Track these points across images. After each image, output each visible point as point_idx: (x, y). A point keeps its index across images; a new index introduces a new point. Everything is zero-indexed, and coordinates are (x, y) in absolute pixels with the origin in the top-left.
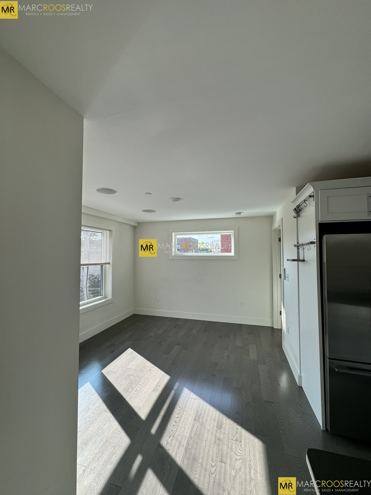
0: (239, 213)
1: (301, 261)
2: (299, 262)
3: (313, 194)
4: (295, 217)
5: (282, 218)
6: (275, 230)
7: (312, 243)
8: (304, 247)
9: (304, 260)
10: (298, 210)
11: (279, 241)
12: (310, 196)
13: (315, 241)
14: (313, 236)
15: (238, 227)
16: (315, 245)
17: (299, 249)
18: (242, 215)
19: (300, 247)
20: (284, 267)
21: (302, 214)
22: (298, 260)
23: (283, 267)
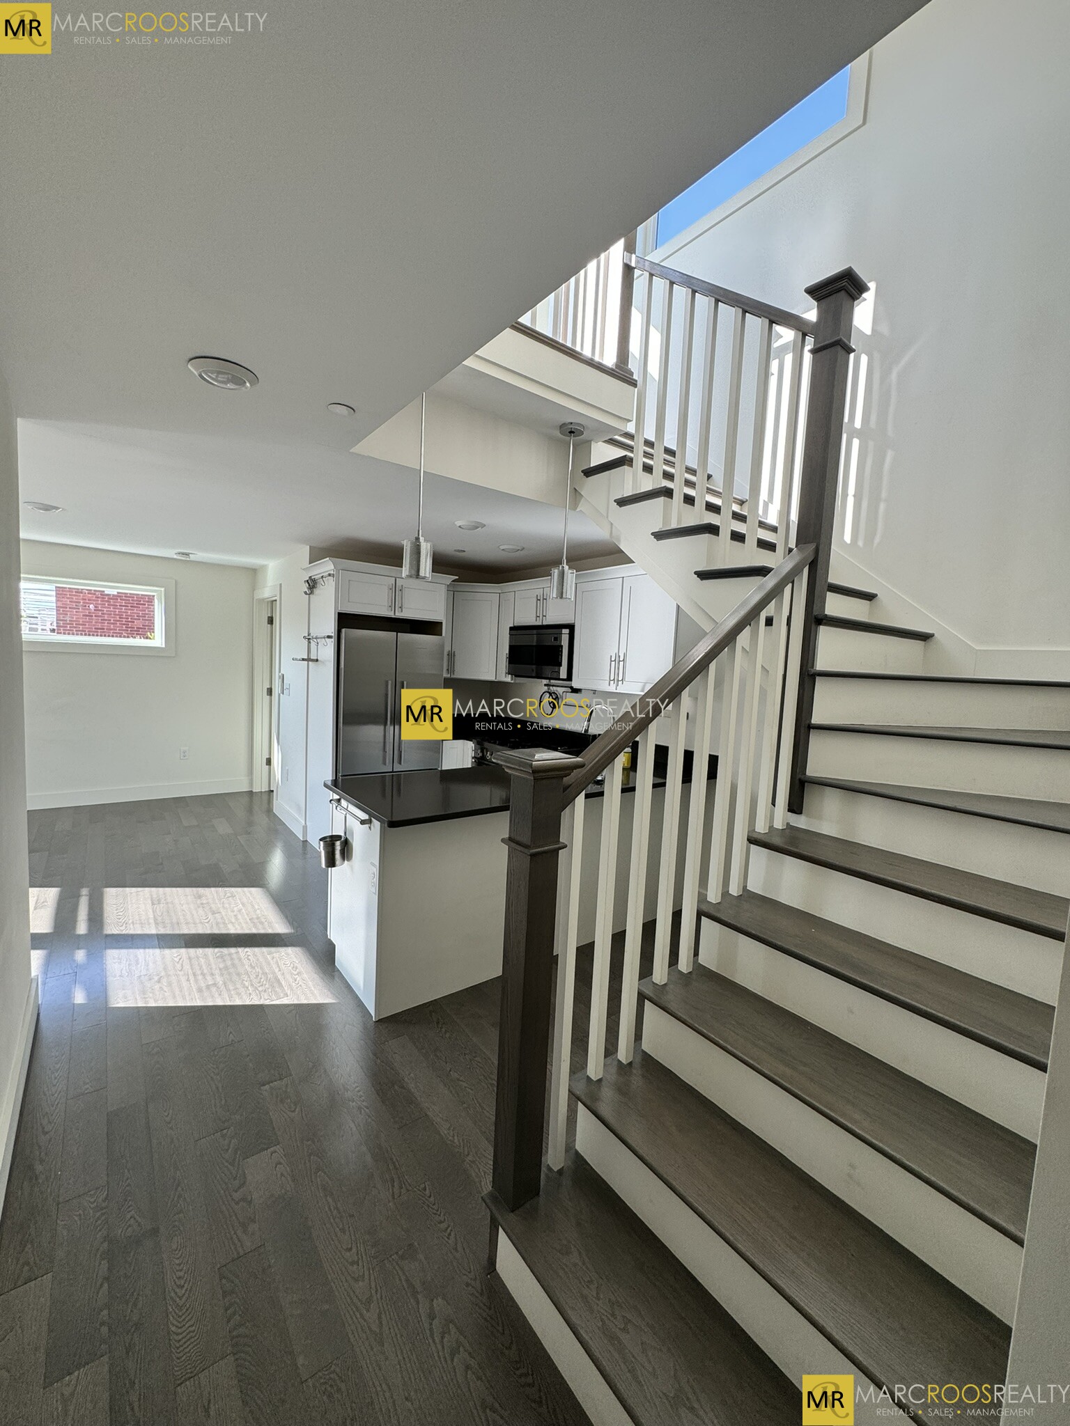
0: (187, 554)
1: (313, 660)
2: (310, 663)
3: (332, 572)
4: (306, 593)
5: (281, 585)
6: (262, 601)
7: (329, 637)
8: (319, 640)
9: (317, 660)
10: (312, 584)
11: (269, 624)
12: (330, 575)
13: (333, 635)
14: (330, 627)
15: (176, 582)
16: (333, 640)
17: (310, 642)
18: (192, 557)
19: (311, 641)
20: (282, 672)
21: (316, 591)
22: (309, 660)
23: (280, 672)
